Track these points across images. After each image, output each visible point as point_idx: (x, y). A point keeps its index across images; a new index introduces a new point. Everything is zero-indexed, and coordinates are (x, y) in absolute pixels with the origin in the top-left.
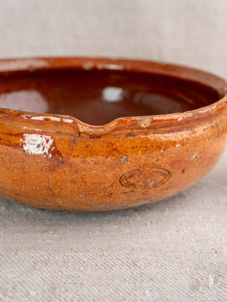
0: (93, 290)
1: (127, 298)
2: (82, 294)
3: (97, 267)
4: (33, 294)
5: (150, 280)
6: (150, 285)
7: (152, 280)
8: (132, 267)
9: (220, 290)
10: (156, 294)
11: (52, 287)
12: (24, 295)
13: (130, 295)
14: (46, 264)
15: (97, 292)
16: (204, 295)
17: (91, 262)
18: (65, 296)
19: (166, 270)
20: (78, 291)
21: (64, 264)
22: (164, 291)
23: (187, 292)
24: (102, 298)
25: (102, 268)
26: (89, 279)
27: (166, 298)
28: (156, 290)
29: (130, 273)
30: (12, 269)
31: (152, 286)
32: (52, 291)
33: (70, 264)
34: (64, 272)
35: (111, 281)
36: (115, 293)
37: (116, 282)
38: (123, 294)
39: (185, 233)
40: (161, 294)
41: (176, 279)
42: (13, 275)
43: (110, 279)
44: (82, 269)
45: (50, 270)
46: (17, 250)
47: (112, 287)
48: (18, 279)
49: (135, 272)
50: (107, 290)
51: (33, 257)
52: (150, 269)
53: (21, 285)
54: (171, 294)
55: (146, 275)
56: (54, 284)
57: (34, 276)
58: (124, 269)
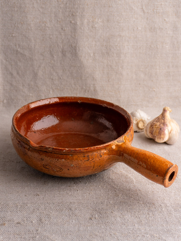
0: (55, 220)
2: (51, 222)
3: (57, 211)
7: (76, 216)
8: (69, 211)
9: (99, 220)
10: (77, 221)
11: (40, 219)
16: (93, 221)
17: (54, 208)
18: (45, 223)
19: (82, 212)
21: (44, 209)
22: (80, 220)
23: (88, 220)
25: (59, 211)
26: (53, 216)
29: (68, 213)
30: (26, 212)
31: (76, 218)
33: (47, 210)
34: (44, 213)
37: (63, 217)
39: (92, 195)
41: (85, 215)
42: (26, 214)
43: (61, 215)
45: (39, 212)
48: (28, 216)
50: (59, 220)
51: (33, 207)
52: (76, 211)
53: (29, 218)
54: (82, 221)
55: (74, 214)
56: (41, 218)
57: (34, 215)
58: (66, 211)
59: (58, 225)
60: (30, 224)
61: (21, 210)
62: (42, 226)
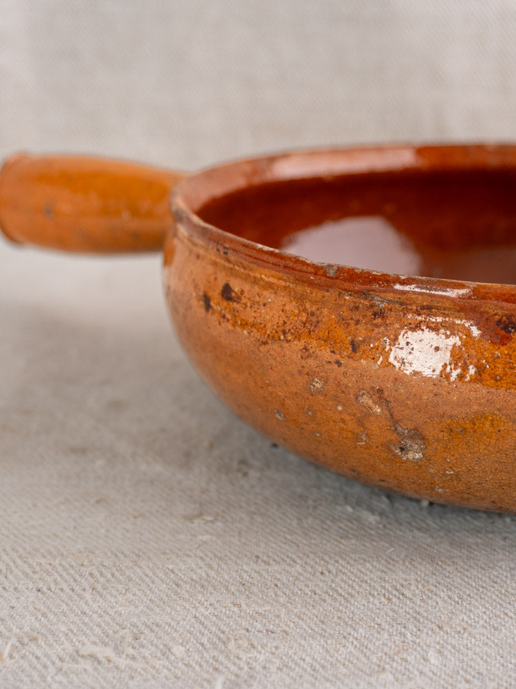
0: (311, 646)
1: (387, 667)
2: (287, 655)
3: (317, 597)
4: (178, 650)
5: (438, 630)
6: (438, 639)
7: (441, 628)
8: (394, 600)
10: (453, 659)
11: (220, 639)
12: (159, 654)
13: (394, 660)
14: (202, 586)
15: (321, 651)
17: (301, 585)
18: (250, 658)
19: (473, 609)
20: (277, 648)
21: (242, 588)
22: (470, 653)
24: (331, 664)
25: (328, 599)
26: (301, 622)
27: (474, 669)
28: (451, 652)
29: (391, 614)
30: (129, 595)
31: (442, 642)
32: (221, 645)
33: (255, 589)
34: (244, 607)
35: (349, 629)
36: (361, 656)
37: (360, 630)
38: (377, 657)
40: (463, 661)
41: (496, 629)
42: (132, 608)
43: (346, 623)
44: (282, 600)
45: (212, 600)
46: (138, 556)
47: (352, 643)
48: (144, 618)
49: (401, 611)
50: (342, 649)
51: (172, 571)
52: (434, 604)
53: (152, 631)
54: (486, 661)
55: (427, 618)
56: (223, 632)
57: (178, 613)
58: (377, 602)
59: (336, 677)
60: (158, 664)
61: (99, 588)
62: (237, 676)
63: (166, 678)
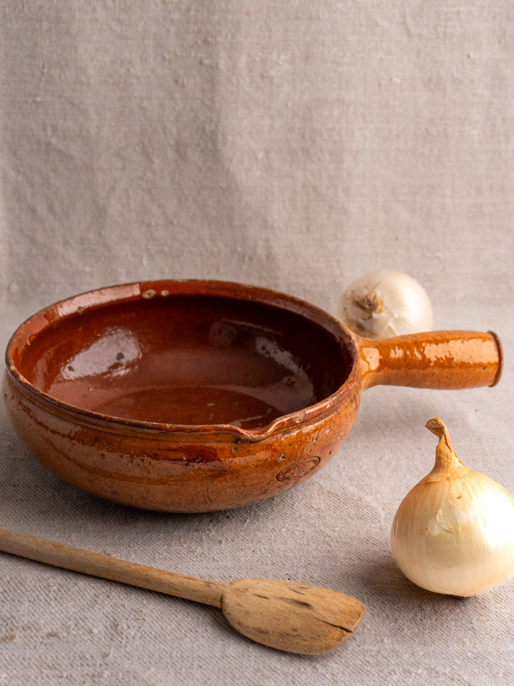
11: (114, 624)
32: (114, 627)
39: (262, 554)
48: (79, 614)
53: (83, 621)
56: (116, 620)
57: (95, 611)
59: (165, 642)
60: (85, 638)
61: (58, 598)
62: (121, 642)
63: (89, 644)
